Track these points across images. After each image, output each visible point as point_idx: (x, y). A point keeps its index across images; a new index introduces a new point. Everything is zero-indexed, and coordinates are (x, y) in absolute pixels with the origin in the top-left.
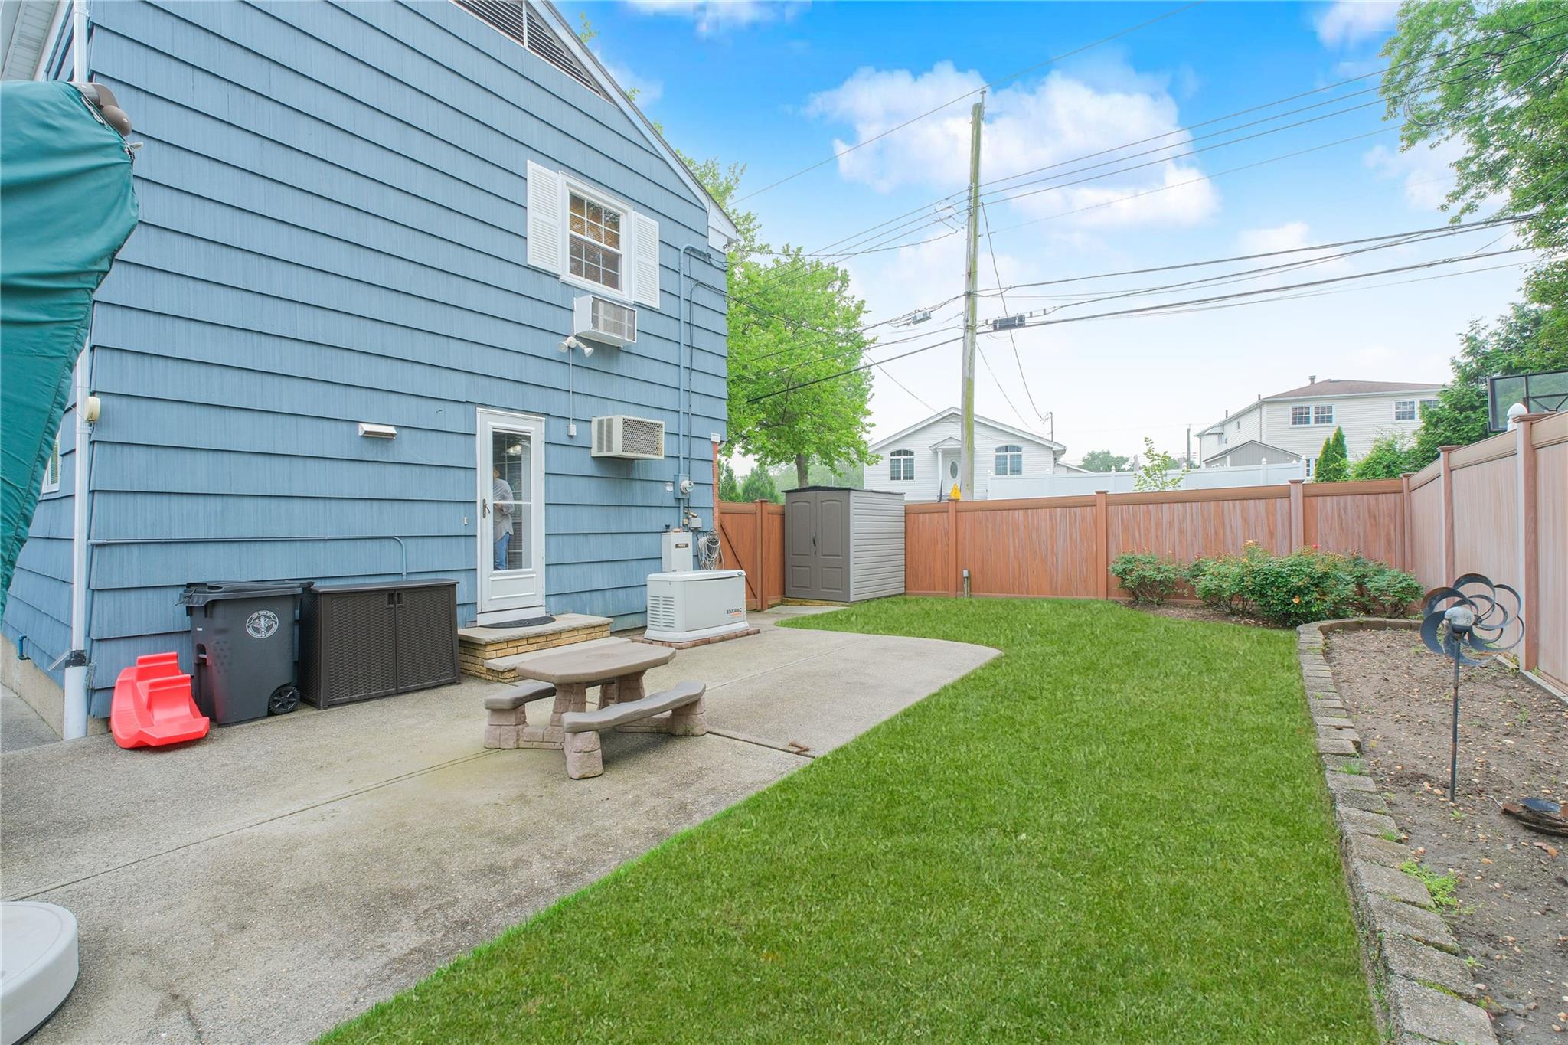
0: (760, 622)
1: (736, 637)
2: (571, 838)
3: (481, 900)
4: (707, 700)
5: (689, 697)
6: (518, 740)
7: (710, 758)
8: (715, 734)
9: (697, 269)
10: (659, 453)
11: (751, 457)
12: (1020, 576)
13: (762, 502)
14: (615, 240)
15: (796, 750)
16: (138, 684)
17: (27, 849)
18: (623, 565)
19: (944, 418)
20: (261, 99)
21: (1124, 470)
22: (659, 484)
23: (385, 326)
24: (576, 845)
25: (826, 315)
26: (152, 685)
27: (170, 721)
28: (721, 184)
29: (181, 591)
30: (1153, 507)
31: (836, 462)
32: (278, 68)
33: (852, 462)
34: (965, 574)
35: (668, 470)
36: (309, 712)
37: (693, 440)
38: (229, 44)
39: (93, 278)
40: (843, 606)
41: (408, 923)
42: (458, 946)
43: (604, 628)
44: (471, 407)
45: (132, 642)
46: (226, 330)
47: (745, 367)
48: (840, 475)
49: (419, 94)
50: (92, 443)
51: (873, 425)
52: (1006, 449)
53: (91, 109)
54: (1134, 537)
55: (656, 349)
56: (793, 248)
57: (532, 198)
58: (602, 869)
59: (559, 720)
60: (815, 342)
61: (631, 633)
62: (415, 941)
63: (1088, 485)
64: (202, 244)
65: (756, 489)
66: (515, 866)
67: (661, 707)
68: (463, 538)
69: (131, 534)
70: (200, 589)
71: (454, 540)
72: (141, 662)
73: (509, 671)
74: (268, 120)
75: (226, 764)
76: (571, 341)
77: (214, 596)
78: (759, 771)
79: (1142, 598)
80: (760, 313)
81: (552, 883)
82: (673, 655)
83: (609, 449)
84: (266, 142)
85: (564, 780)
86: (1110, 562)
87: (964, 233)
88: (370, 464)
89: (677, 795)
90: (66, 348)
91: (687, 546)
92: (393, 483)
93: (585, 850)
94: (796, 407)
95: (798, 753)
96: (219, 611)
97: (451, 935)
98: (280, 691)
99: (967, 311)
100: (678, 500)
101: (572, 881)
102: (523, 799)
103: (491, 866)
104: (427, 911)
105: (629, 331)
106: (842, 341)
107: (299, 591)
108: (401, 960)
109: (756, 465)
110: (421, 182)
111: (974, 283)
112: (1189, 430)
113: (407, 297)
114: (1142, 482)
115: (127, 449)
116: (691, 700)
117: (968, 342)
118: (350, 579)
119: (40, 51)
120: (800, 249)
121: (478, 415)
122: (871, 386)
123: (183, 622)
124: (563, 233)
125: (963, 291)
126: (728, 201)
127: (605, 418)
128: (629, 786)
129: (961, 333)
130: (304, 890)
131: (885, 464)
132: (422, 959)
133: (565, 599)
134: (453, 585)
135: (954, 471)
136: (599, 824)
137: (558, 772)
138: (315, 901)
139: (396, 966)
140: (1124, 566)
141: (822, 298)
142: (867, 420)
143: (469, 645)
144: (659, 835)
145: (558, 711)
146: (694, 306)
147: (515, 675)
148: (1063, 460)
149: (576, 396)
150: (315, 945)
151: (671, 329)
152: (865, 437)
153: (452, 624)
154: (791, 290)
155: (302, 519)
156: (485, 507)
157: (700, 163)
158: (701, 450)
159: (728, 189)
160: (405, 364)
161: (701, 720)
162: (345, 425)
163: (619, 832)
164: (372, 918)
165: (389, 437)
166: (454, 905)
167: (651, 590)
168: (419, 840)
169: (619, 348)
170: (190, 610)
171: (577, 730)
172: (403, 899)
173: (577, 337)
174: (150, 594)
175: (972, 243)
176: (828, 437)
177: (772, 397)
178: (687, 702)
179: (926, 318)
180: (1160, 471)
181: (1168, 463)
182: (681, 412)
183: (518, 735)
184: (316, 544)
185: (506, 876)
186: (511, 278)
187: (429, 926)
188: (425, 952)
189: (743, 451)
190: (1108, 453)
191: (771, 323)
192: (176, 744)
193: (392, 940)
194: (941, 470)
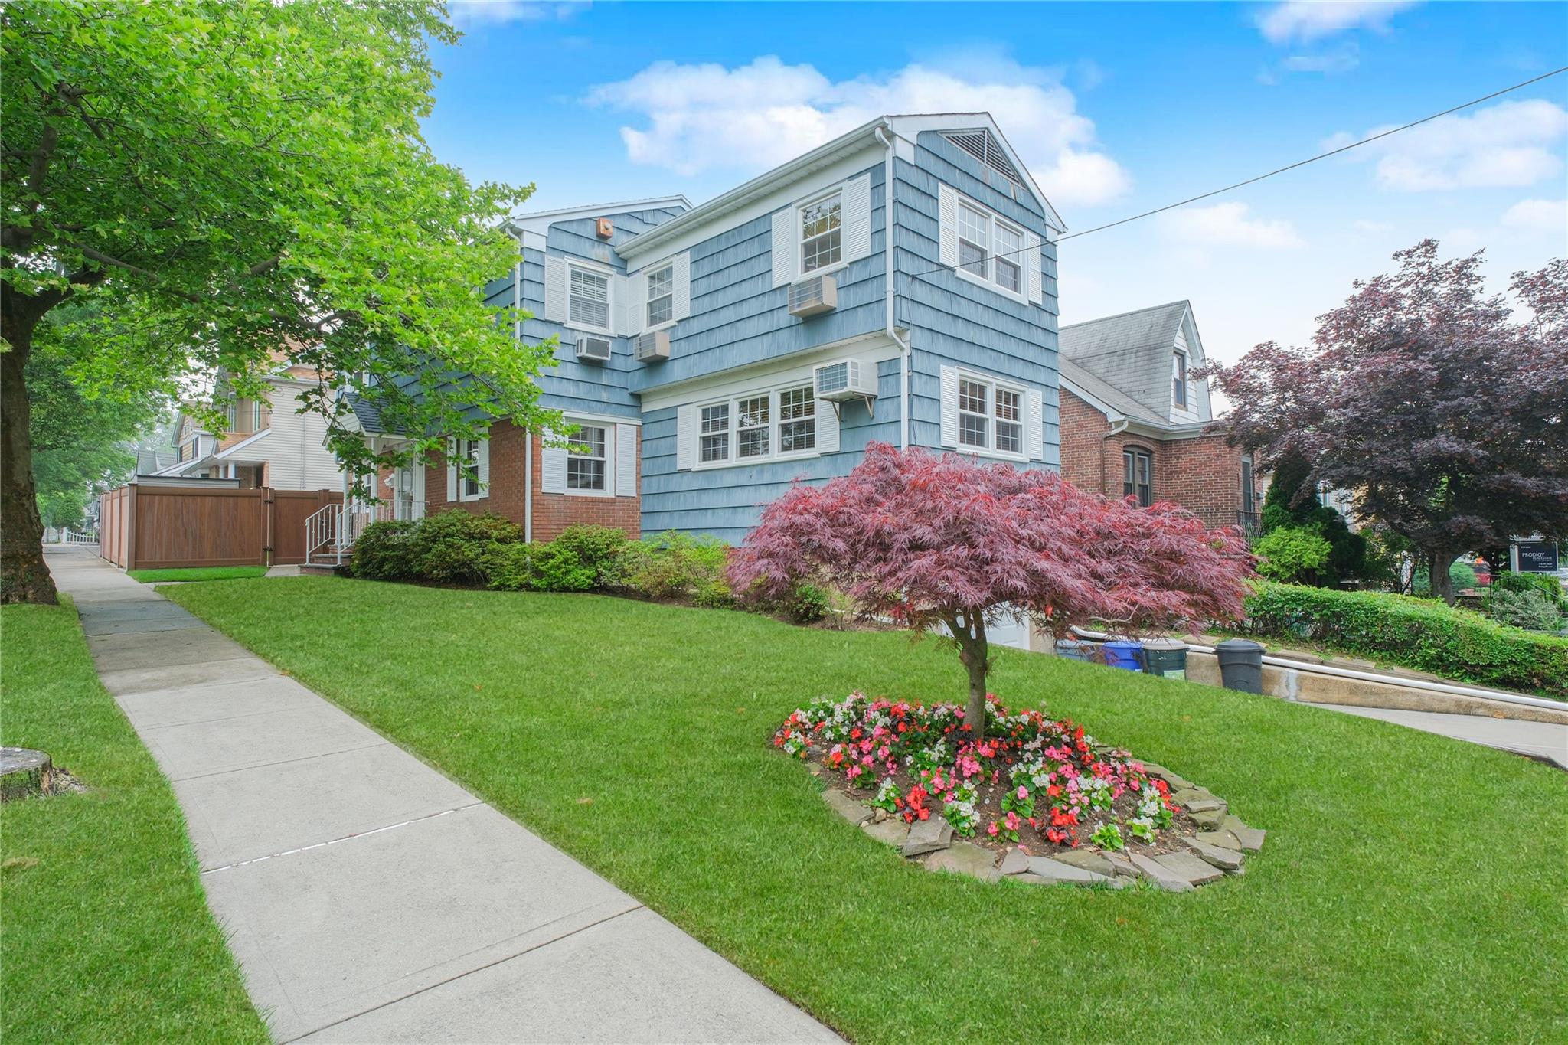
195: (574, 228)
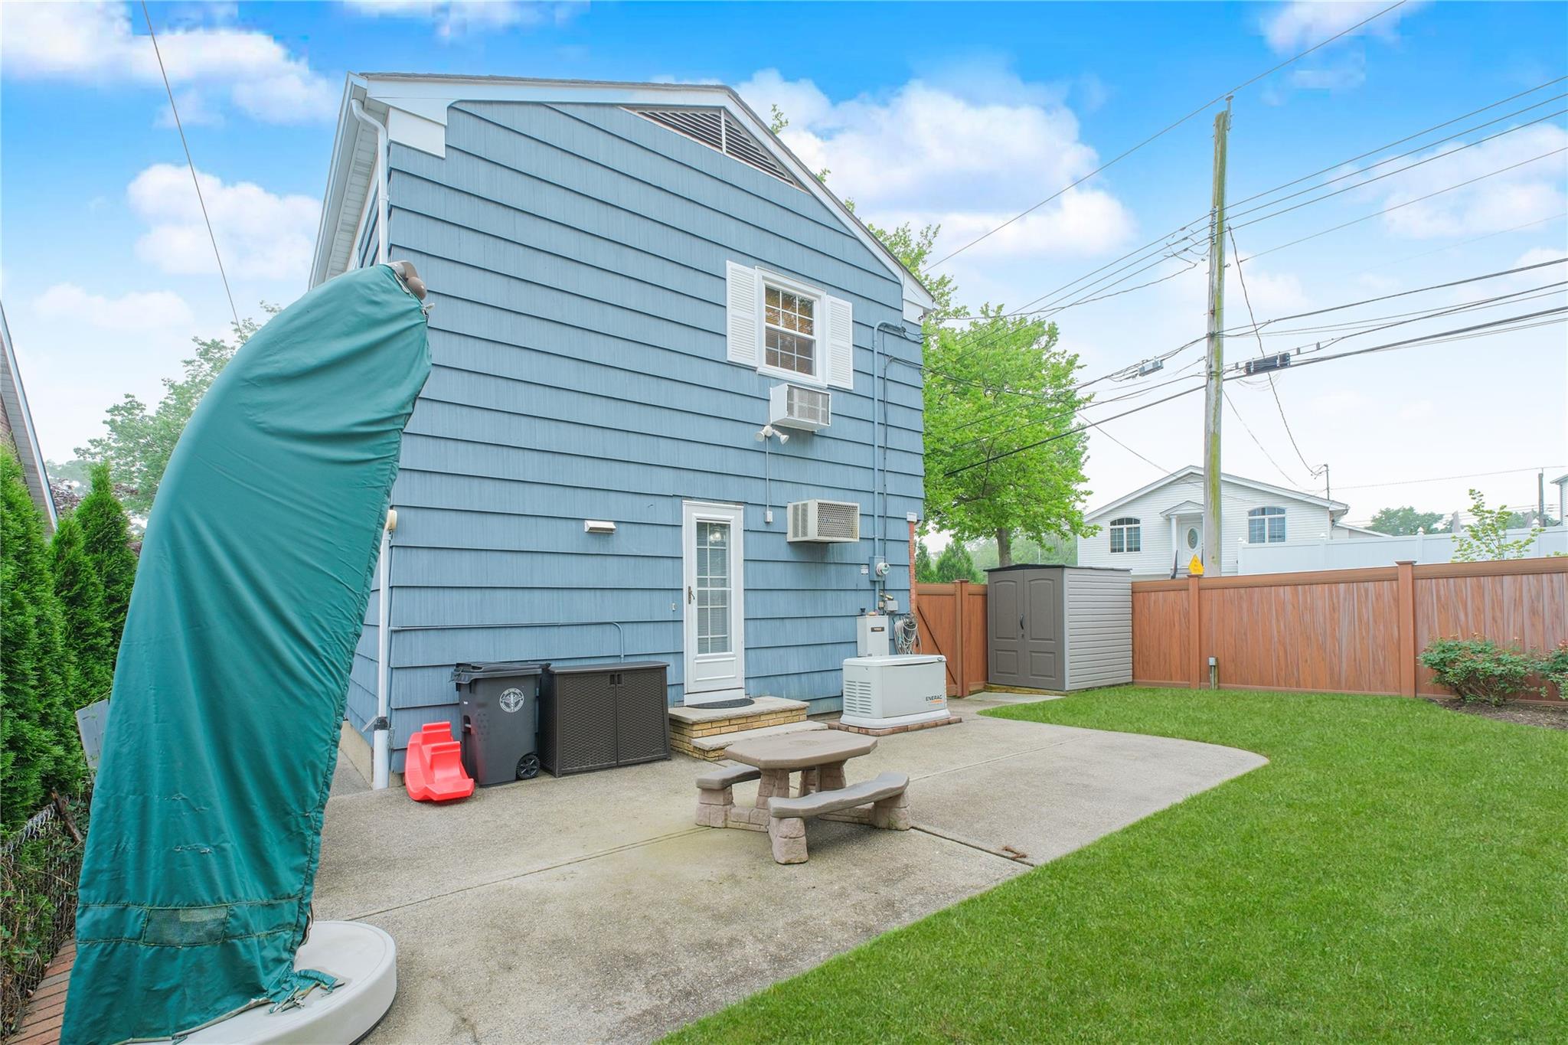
0: (960, 709)
1: (936, 725)
2: (780, 923)
3: (701, 973)
4: (910, 793)
5: (892, 790)
6: (726, 819)
7: (916, 855)
8: (919, 830)
9: (892, 345)
10: (854, 535)
11: (946, 533)
12: (1287, 666)
13: (962, 582)
14: (808, 325)
15: (1011, 855)
16: (423, 747)
17: (357, 878)
18: (819, 648)
19: (1179, 479)
20: (508, 244)
21: (1435, 531)
22: (855, 567)
23: (605, 431)
24: (786, 931)
25: (1032, 376)
26: (434, 749)
27: (446, 780)
28: (913, 251)
29: (452, 669)
30: (1487, 581)
31: (1043, 534)
32: (521, 214)
33: (1064, 535)
34: (1212, 661)
35: (863, 553)
36: (546, 779)
37: (888, 520)
38: (485, 202)
39: (402, 420)
40: (1056, 695)
41: (639, 986)
42: (684, 1014)
43: (800, 712)
44: (678, 500)
45: (418, 711)
46: (483, 446)
47: (940, 440)
48: (1049, 550)
49: (632, 216)
50: (391, 547)
51: (1089, 493)
52: (1263, 511)
53: (400, 282)
54: (1457, 617)
55: (849, 430)
56: (993, 306)
57: (732, 296)
58: (813, 958)
59: (765, 803)
60: (1019, 407)
61: (827, 718)
62: (646, 1003)
63: (1386, 553)
64: (466, 374)
65: (952, 567)
66: (730, 944)
67: (864, 798)
68: (671, 624)
69: (417, 624)
70: (466, 669)
71: (664, 625)
72: (426, 728)
73: (714, 750)
74: (513, 261)
75: (487, 821)
76: (768, 430)
77: (476, 675)
78: (971, 875)
79: (1470, 697)
80: (957, 381)
81: (765, 966)
82: (875, 744)
83: (805, 534)
84: (512, 280)
85: (770, 863)
86: (1419, 650)
87: (1205, 266)
88: (594, 557)
89: (884, 891)
90: (385, 479)
91: (883, 629)
92: (613, 572)
93: (795, 937)
94: (998, 478)
95: (1013, 859)
96: (480, 688)
97: (677, 1003)
98: (525, 760)
99: (1210, 355)
100: (873, 582)
101: (785, 967)
102: (733, 878)
103: (708, 942)
104: (655, 976)
105: (823, 416)
106: (1052, 401)
107: (539, 671)
108: (635, 1020)
109: (951, 540)
110: (634, 295)
111: (1220, 322)
112: (1541, 476)
113: (623, 403)
114: (1465, 546)
115: (414, 550)
116: (895, 793)
117: (1213, 391)
118: (578, 661)
119: (354, 234)
120: (1000, 307)
121: (684, 507)
122: (1085, 448)
123: (453, 696)
124: (759, 326)
125: (1205, 331)
126: (921, 267)
127: (800, 503)
128: (834, 877)
129: (1203, 381)
130: (554, 942)
131: (1105, 535)
132: (653, 1021)
133: (762, 682)
134: (664, 668)
135: (1192, 540)
136: (807, 912)
137: (764, 855)
138: (563, 953)
139: (631, 1024)
140: (1442, 655)
141: (1026, 357)
142: (1081, 487)
143: (678, 724)
144: (868, 930)
145: (764, 794)
146: (888, 383)
147: (719, 754)
148: (1344, 521)
149: (772, 482)
150: (566, 993)
151: (865, 409)
152: (1079, 506)
153: (663, 704)
154: (992, 352)
155: (542, 609)
156: (690, 593)
157: (890, 231)
158: (897, 530)
159: (921, 254)
160: (622, 464)
161: (905, 814)
162: (573, 523)
163: (827, 923)
164: (609, 976)
165: (608, 532)
166: (677, 975)
167: (847, 675)
168: (644, 908)
169: (813, 433)
170: (459, 687)
171: (783, 815)
172: (634, 962)
173: (774, 426)
174: (431, 670)
175: (1216, 276)
176: (1036, 509)
177: (970, 470)
178: (891, 794)
179: (1157, 367)
180: (1496, 531)
181: (1506, 520)
182: (876, 493)
183: (726, 815)
184: (552, 629)
185: (722, 953)
186: (713, 375)
187: (657, 991)
188: (654, 1014)
189: (938, 526)
190: (1411, 509)
191: (968, 391)
192: (451, 800)
193: (628, 999)
194: (1176, 539)
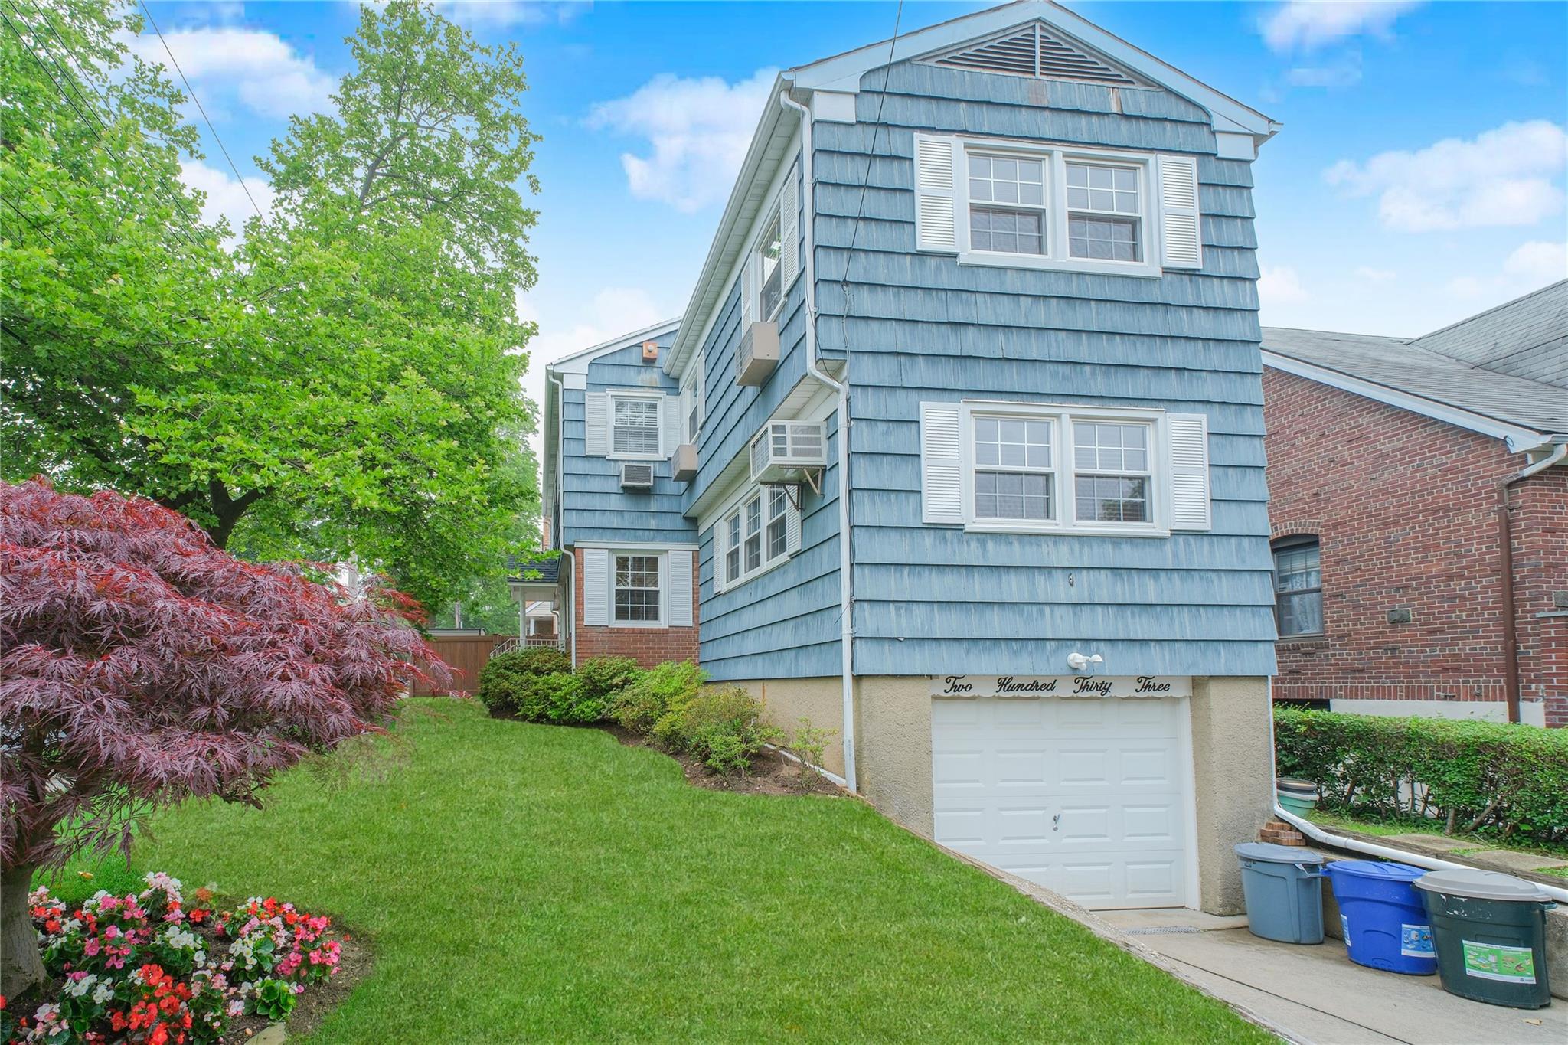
195: (617, 360)
